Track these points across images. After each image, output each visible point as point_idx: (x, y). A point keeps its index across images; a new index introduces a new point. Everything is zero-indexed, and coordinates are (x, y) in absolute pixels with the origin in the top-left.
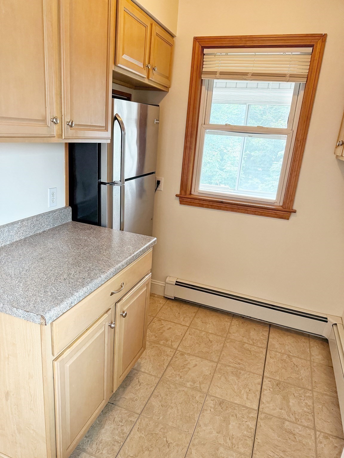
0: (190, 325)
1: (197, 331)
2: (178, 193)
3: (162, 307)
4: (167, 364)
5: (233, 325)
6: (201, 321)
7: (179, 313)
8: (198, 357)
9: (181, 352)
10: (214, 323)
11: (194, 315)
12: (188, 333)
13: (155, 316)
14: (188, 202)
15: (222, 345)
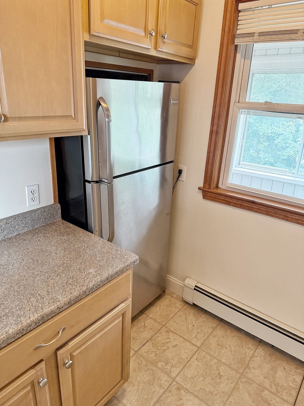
0: (201, 346)
1: (208, 356)
2: (202, 185)
3: (176, 313)
4: (156, 400)
5: (257, 357)
6: (217, 341)
7: (194, 326)
8: (197, 397)
9: (178, 385)
10: (233, 348)
11: (211, 331)
12: (195, 357)
13: (165, 325)
14: (212, 197)
15: (233, 385)
